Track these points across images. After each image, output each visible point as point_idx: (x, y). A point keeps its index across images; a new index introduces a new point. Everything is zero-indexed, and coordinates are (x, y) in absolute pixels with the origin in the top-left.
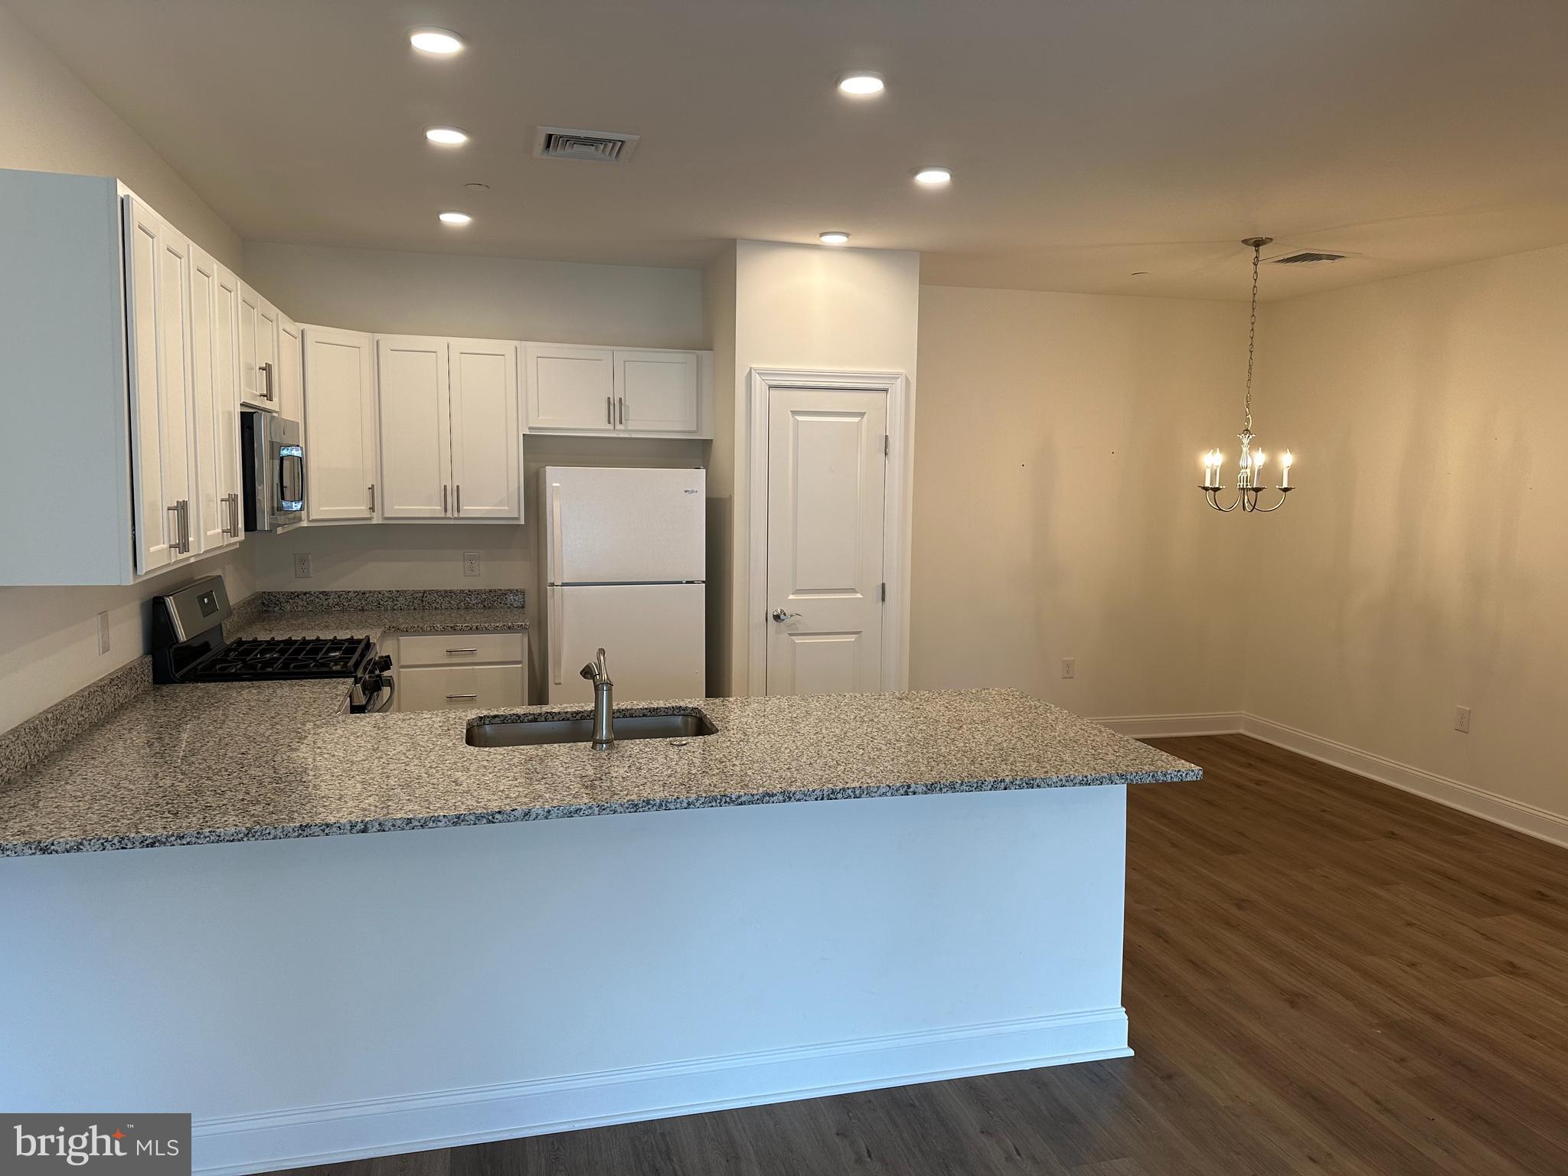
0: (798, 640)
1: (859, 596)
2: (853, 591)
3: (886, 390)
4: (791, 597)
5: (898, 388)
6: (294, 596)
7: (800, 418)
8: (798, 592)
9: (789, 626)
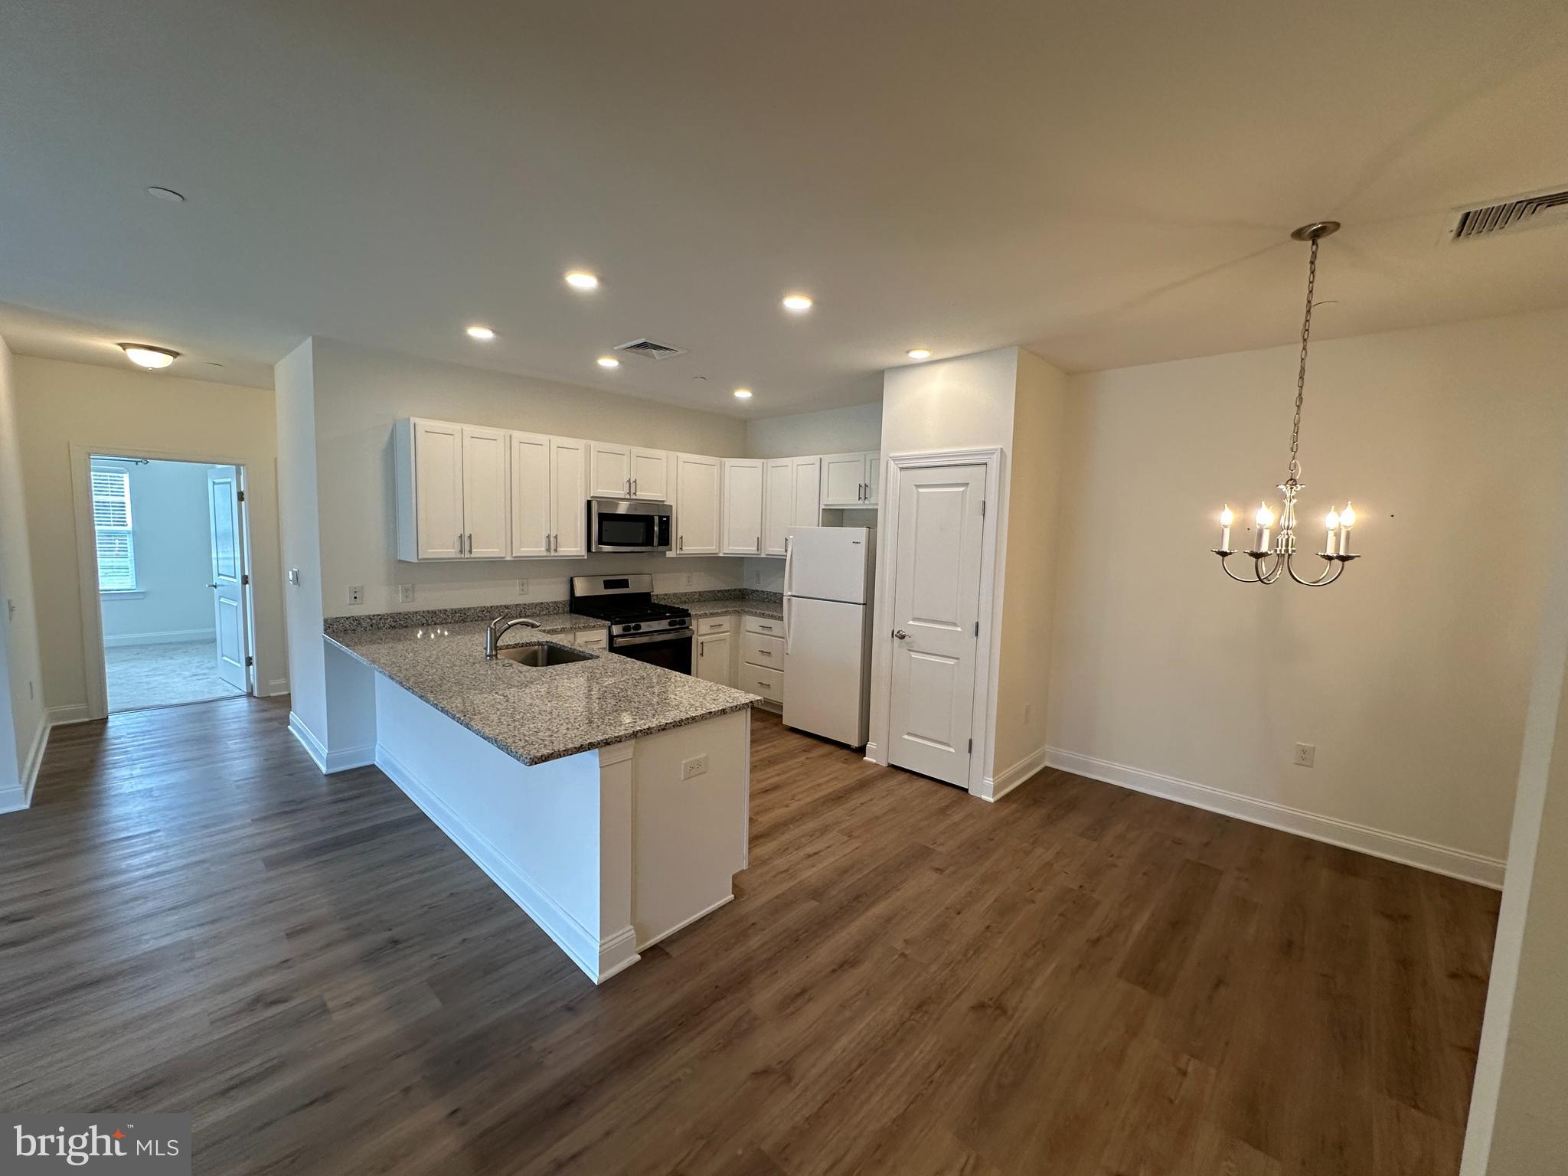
0: (914, 655)
1: (959, 629)
2: (955, 624)
3: (986, 464)
4: (911, 622)
5: (994, 462)
6: (753, 591)
7: (921, 490)
8: (914, 619)
9: (907, 643)
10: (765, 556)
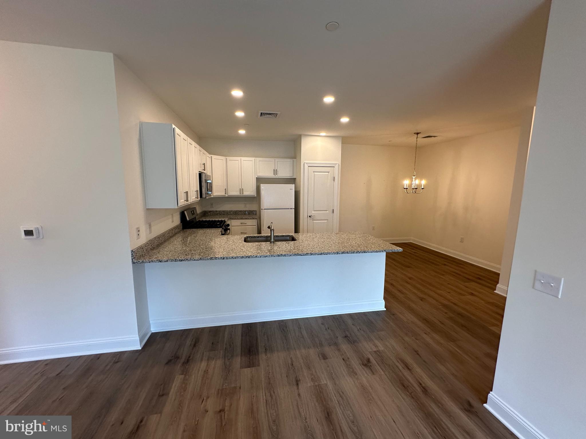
0: (315, 221)
1: (328, 212)
2: (326, 211)
3: (334, 167)
4: (313, 212)
5: (337, 166)
6: (210, 211)
7: (315, 173)
8: (314, 211)
9: (312, 218)
10: (227, 196)
